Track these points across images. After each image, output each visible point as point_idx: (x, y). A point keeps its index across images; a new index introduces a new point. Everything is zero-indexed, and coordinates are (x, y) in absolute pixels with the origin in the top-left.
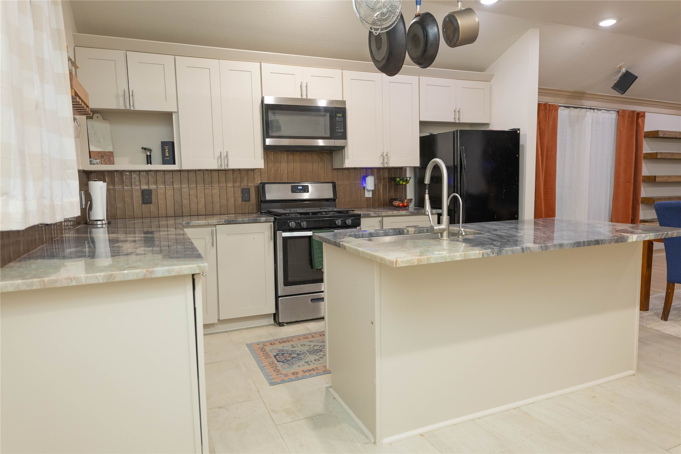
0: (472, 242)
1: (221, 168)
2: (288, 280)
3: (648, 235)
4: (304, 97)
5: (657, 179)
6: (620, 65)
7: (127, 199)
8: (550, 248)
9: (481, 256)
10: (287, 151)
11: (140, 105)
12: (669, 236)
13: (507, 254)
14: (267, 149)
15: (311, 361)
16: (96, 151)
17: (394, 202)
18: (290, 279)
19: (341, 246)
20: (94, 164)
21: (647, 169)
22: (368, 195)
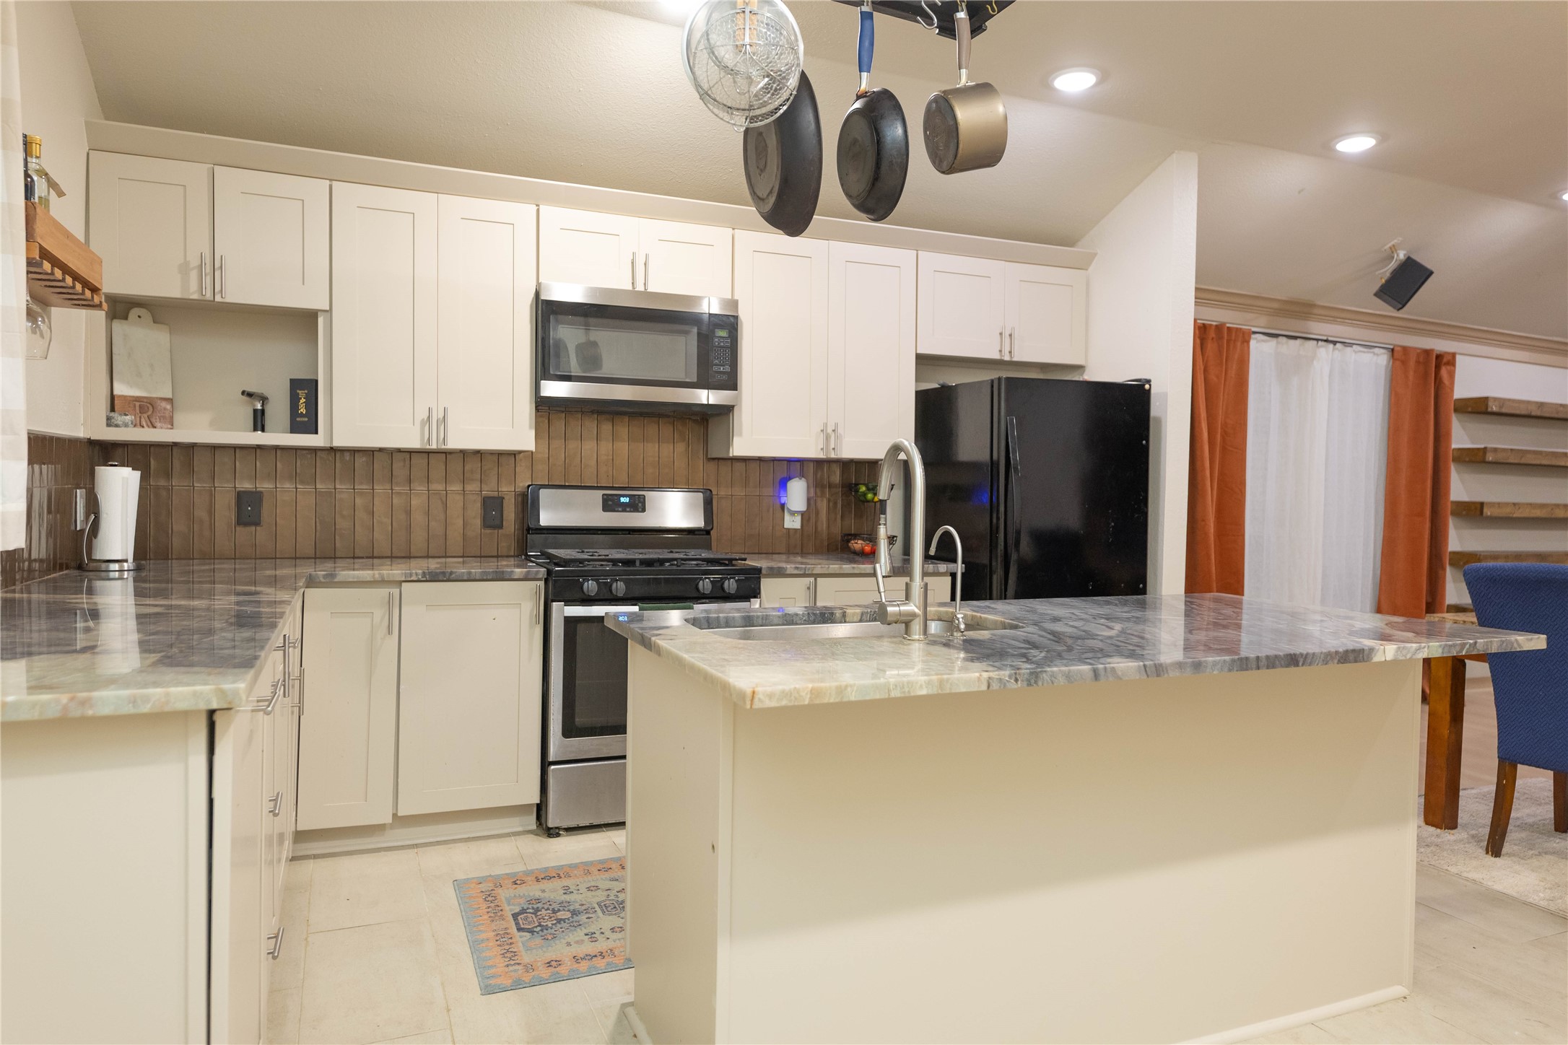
0: (978, 651)
1: (428, 447)
2: (574, 722)
3: (1424, 647)
4: (640, 288)
5: (1485, 510)
6: (1392, 243)
7: (201, 513)
8: (1167, 673)
9: (984, 687)
10: (599, 413)
11: (238, 291)
12: (1478, 650)
13: (1053, 683)
14: (544, 406)
15: (602, 931)
16: (130, 396)
17: (853, 542)
18: (579, 721)
19: (653, 648)
20: (117, 426)
21: (1461, 487)
22: (792, 523)
